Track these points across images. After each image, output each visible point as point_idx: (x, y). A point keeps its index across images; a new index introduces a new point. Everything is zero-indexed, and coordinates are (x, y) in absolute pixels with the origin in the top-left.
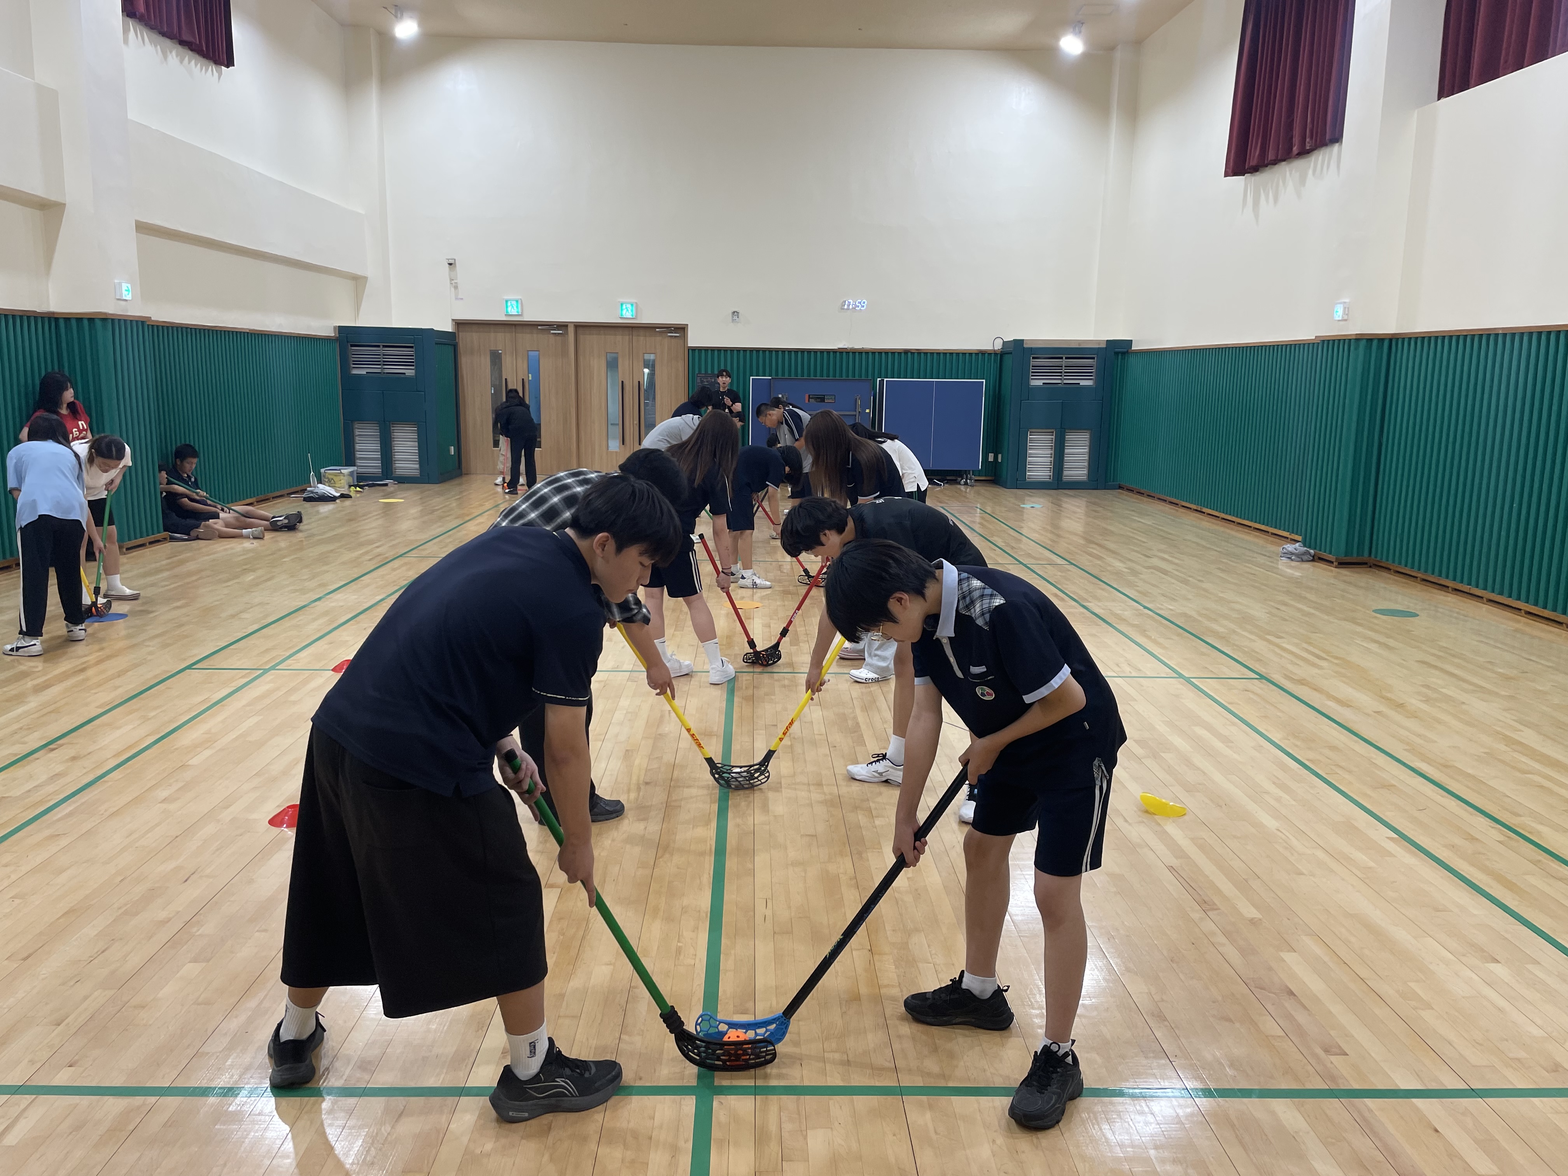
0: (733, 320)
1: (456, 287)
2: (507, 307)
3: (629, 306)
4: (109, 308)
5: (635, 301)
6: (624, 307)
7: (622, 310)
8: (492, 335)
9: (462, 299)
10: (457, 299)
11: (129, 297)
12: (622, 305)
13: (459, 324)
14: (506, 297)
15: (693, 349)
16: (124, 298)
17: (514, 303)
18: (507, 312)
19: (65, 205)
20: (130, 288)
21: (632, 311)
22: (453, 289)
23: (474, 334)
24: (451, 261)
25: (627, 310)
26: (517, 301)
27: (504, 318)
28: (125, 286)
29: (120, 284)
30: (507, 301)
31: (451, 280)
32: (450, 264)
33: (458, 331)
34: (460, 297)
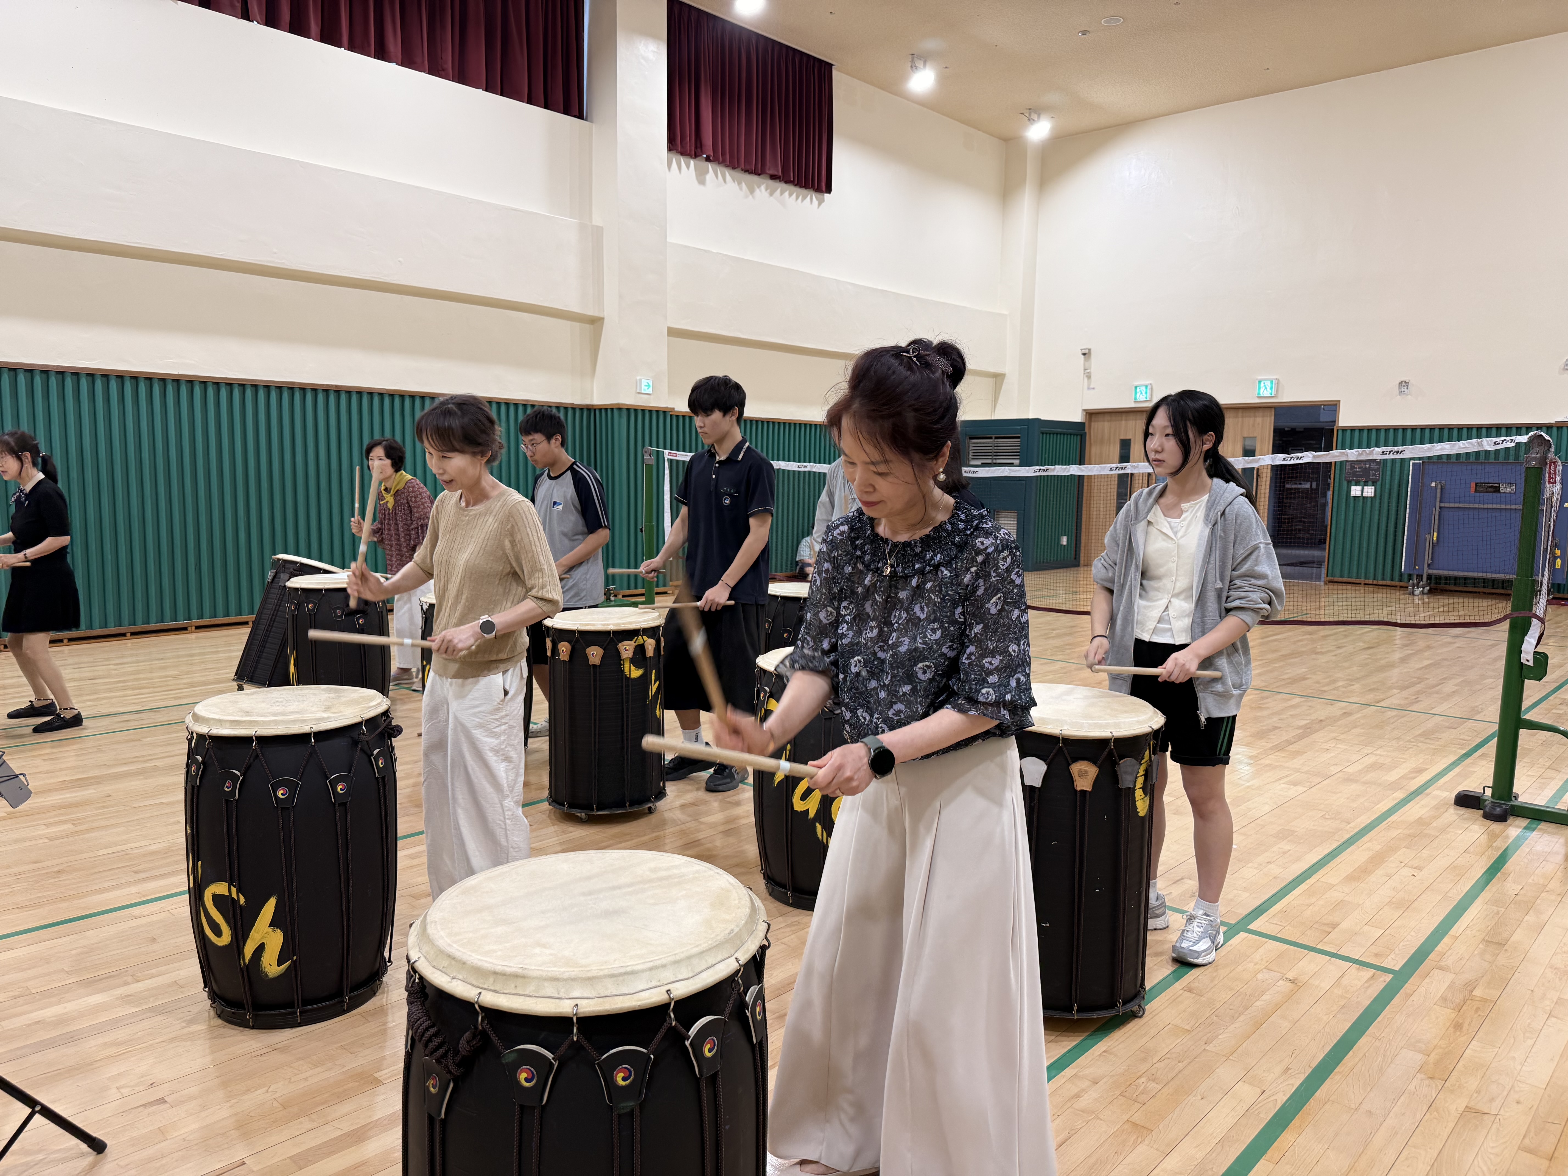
0: (1401, 393)
1: (1089, 377)
2: (1136, 393)
3: (1268, 383)
4: (628, 399)
5: (1275, 377)
6: (1262, 384)
7: (1259, 388)
8: (1123, 422)
9: (1094, 388)
10: (1089, 388)
11: (650, 391)
12: (1260, 382)
13: (1091, 414)
14: (1136, 384)
15: (1344, 430)
16: (643, 392)
17: (1143, 388)
18: (1135, 398)
19: (603, 319)
20: (651, 384)
21: (1271, 388)
22: (1086, 379)
23: (1106, 424)
24: (1084, 351)
25: (1266, 388)
26: (1146, 387)
27: (1132, 405)
28: (644, 382)
29: (640, 380)
30: (1136, 387)
31: (1085, 370)
32: (1084, 354)
33: (1090, 420)
34: (1092, 386)
